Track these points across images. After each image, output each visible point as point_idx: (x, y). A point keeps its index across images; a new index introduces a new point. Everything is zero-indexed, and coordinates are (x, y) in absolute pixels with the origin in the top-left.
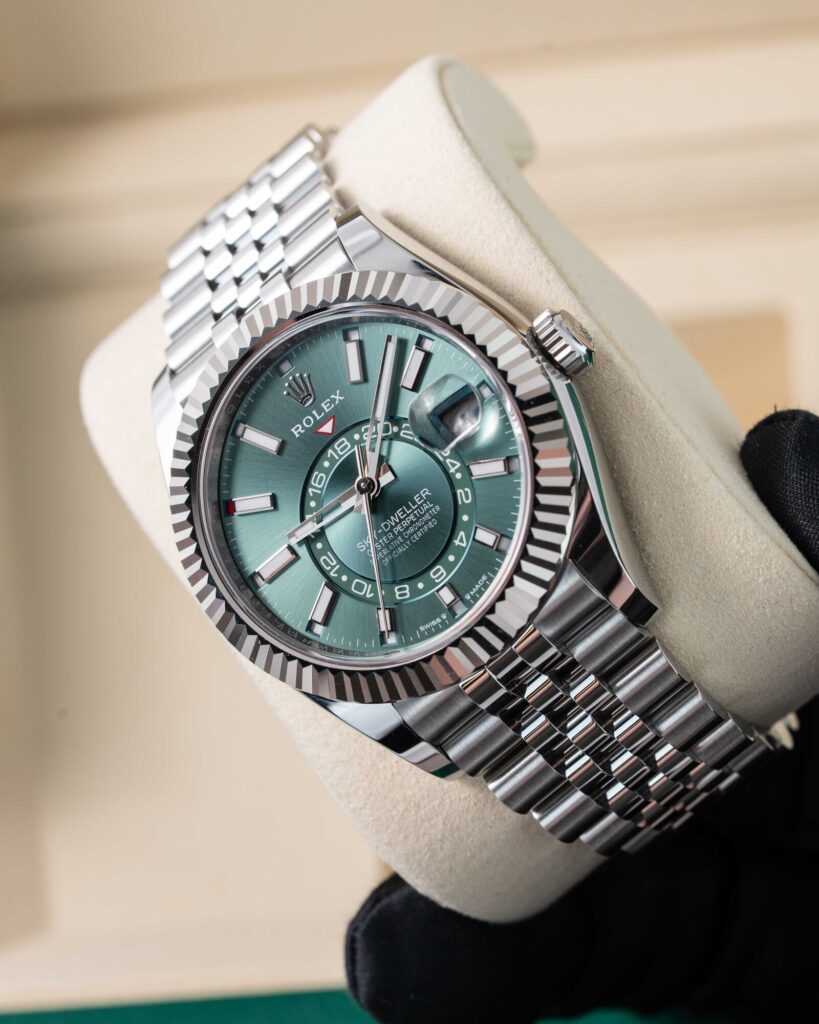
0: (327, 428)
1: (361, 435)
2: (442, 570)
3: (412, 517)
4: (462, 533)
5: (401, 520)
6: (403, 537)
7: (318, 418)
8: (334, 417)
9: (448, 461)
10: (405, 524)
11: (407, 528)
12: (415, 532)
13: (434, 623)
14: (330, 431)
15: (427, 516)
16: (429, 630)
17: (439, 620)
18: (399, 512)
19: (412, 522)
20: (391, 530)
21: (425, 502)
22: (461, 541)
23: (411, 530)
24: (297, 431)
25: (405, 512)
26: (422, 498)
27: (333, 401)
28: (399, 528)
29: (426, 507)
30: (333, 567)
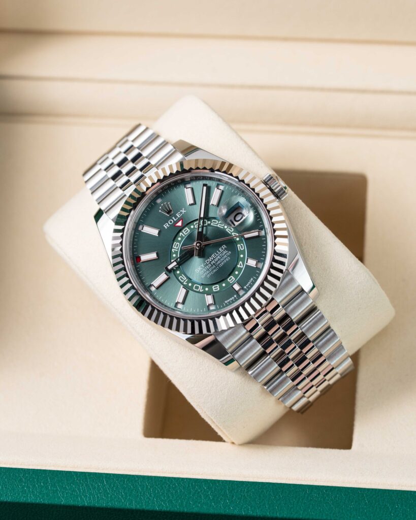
0: (180, 224)
1: (194, 226)
2: (233, 278)
3: (219, 257)
4: (241, 262)
5: (214, 259)
6: (215, 265)
7: (175, 220)
8: (182, 219)
9: (233, 234)
10: (216, 260)
11: (217, 262)
12: (220, 263)
13: (231, 299)
14: (181, 225)
15: (225, 256)
16: (229, 302)
17: (233, 298)
18: (213, 256)
19: (219, 259)
20: (210, 263)
21: (224, 250)
22: (241, 265)
23: (219, 262)
24: (166, 226)
25: (215, 255)
26: (223, 249)
27: (181, 213)
28: (213, 262)
29: (225, 252)
30: (185, 281)
